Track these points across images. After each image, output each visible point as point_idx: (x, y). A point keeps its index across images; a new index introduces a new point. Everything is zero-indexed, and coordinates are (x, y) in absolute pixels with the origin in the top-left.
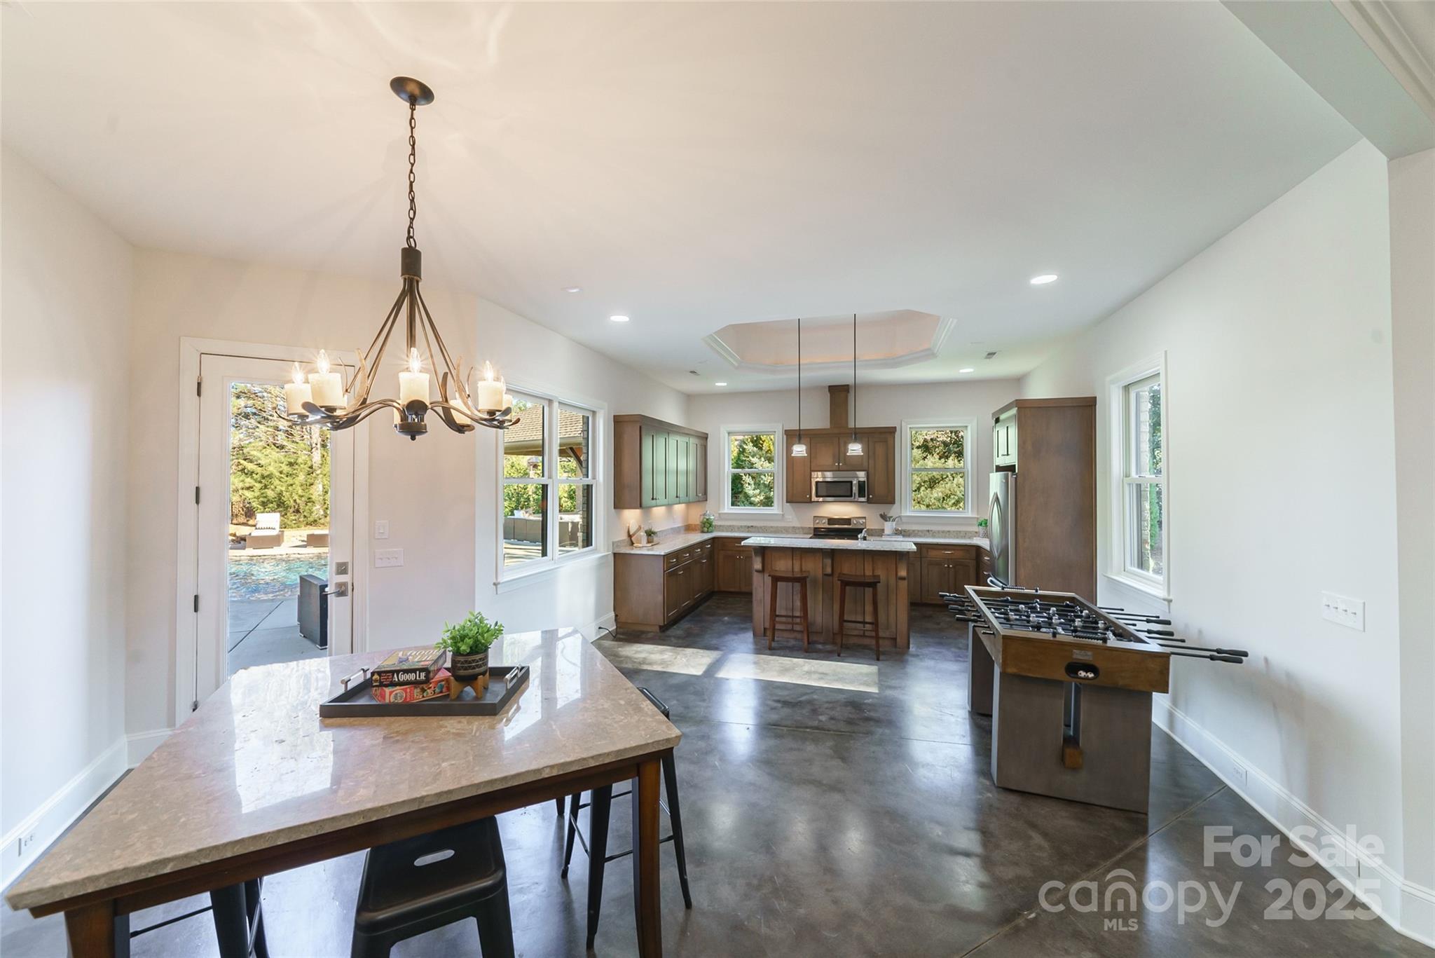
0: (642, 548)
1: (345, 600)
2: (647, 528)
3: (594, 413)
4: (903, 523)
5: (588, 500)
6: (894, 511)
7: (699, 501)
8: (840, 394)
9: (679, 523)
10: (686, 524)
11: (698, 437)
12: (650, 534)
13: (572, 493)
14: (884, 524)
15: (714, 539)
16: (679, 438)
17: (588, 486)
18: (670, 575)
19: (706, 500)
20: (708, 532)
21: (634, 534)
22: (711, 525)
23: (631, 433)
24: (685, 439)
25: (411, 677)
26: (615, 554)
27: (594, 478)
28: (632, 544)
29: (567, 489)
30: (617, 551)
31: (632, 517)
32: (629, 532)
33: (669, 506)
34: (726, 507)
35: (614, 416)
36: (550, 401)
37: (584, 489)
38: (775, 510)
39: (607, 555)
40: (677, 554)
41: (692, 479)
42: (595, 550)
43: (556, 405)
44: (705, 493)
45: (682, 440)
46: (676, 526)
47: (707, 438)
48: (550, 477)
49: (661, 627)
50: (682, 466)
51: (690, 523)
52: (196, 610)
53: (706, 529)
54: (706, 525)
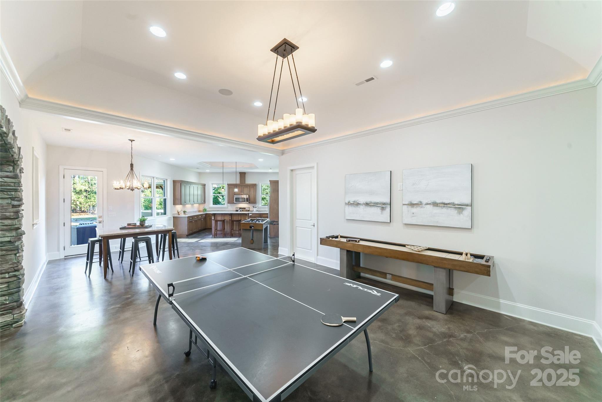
0: (182, 215)
1: (101, 224)
2: (184, 210)
3: (167, 180)
4: (259, 208)
5: (165, 203)
6: (257, 206)
7: (202, 203)
8: (243, 175)
9: (196, 210)
10: (199, 210)
11: (202, 185)
12: (184, 212)
13: (161, 202)
14: (253, 209)
15: (206, 214)
16: (194, 185)
17: (165, 199)
18: (190, 222)
19: (205, 203)
20: (205, 212)
21: (179, 212)
22: (206, 210)
23: (178, 185)
24: (197, 186)
25: (134, 224)
26: (173, 217)
27: (167, 197)
28: (179, 214)
29: (159, 201)
30: (174, 216)
31: (179, 207)
32: (178, 211)
33: (192, 205)
34: (211, 205)
35: (173, 180)
36: (154, 178)
37: (164, 200)
38: (225, 206)
39: (170, 217)
40: (192, 217)
41: (199, 197)
42: (167, 216)
43: (155, 178)
44: (205, 201)
45: (195, 186)
46: (195, 210)
47: (205, 185)
48: (154, 196)
49: (187, 235)
50: (196, 193)
51: (200, 210)
52: (64, 226)
53: (204, 211)
54: (205, 210)
